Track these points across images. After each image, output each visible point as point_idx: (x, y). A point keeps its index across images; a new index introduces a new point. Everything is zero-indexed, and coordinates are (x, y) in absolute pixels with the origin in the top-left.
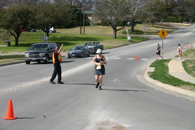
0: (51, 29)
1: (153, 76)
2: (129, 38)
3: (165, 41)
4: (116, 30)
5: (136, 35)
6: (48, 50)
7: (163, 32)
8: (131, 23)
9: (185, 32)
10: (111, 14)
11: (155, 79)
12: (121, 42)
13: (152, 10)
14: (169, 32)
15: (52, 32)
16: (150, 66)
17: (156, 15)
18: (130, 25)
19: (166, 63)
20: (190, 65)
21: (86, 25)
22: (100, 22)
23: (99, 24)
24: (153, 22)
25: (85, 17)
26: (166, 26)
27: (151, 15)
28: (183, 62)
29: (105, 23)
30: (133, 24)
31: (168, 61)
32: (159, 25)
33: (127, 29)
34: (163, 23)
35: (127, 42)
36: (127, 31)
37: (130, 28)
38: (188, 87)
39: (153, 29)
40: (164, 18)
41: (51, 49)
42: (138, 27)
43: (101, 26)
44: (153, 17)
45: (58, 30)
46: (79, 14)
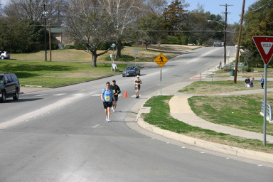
0: (2, 54)
1: (149, 119)
2: (114, 66)
3: (164, 70)
4: (95, 56)
5: (124, 63)
6: (5, 83)
7: (161, 58)
8: (117, 45)
9: (191, 57)
10: (88, 33)
11: (151, 123)
12: (103, 72)
13: (145, 27)
14: (169, 58)
15: (5, 58)
16: (145, 106)
17: (151, 34)
18: (115, 49)
19: (166, 101)
20: (199, 103)
21: (53, 49)
22: (73, 44)
23: (72, 47)
24: (147, 44)
25: (52, 38)
26: (166, 49)
27: (143, 35)
28: (189, 100)
29: (80, 46)
30: (120, 46)
31: (169, 98)
32: (155, 47)
33: (111, 53)
34: (161, 45)
35: (112, 73)
36: (111, 56)
37: (115, 52)
38: (197, 134)
39: (148, 53)
40: (163, 38)
41: (9, 82)
42: (127, 51)
43: (75, 50)
44: (147, 38)
45: (13, 56)
46: (42, 33)
